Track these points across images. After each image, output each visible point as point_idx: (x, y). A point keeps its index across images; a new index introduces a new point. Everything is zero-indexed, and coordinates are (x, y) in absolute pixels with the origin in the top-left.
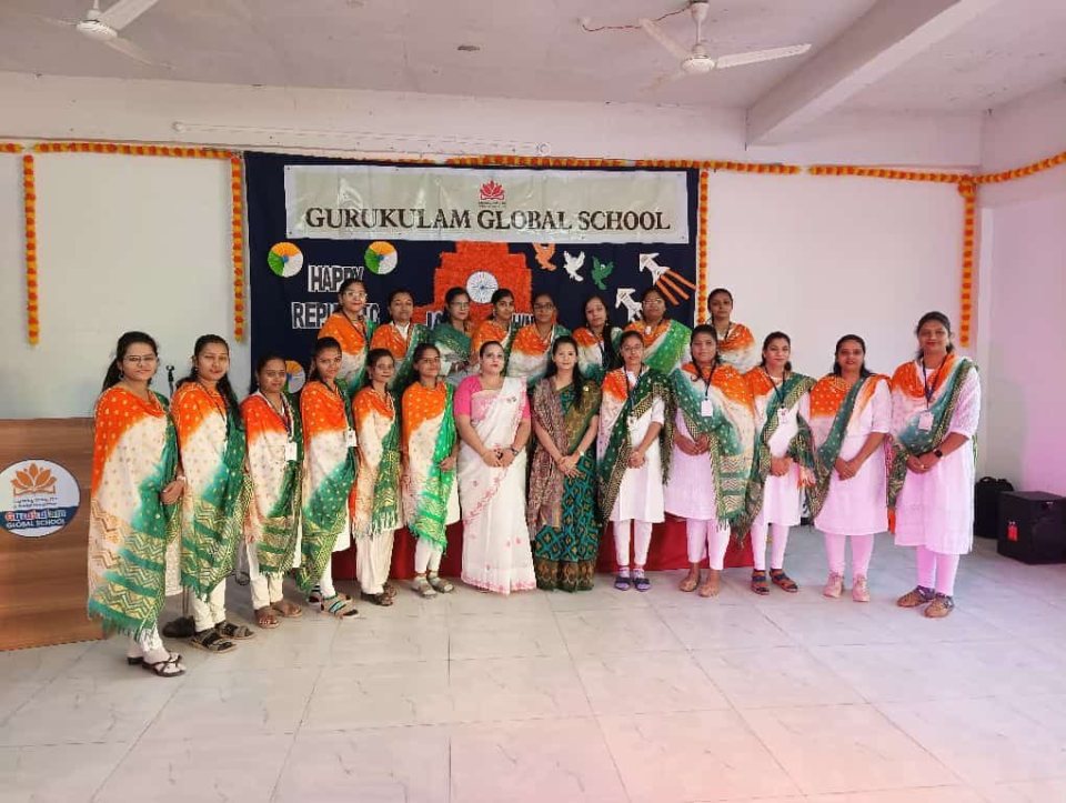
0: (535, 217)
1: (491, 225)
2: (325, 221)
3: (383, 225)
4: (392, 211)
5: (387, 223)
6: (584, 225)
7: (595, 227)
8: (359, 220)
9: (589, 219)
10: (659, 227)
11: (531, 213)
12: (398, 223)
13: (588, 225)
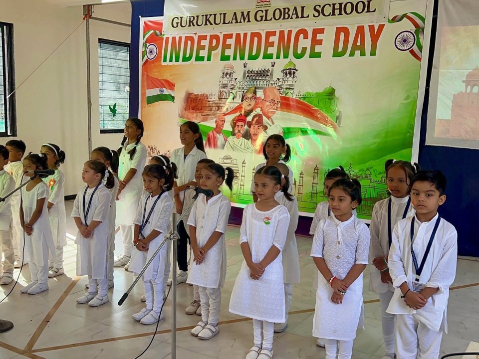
0: (287, 11)
1: (262, 20)
2: (179, 24)
3: (206, 24)
4: (211, 15)
5: (208, 23)
6: (317, 14)
7: (324, 15)
8: (195, 22)
9: (320, 9)
10: (368, 11)
11: (284, 9)
12: (213, 22)
13: (319, 15)
